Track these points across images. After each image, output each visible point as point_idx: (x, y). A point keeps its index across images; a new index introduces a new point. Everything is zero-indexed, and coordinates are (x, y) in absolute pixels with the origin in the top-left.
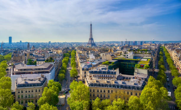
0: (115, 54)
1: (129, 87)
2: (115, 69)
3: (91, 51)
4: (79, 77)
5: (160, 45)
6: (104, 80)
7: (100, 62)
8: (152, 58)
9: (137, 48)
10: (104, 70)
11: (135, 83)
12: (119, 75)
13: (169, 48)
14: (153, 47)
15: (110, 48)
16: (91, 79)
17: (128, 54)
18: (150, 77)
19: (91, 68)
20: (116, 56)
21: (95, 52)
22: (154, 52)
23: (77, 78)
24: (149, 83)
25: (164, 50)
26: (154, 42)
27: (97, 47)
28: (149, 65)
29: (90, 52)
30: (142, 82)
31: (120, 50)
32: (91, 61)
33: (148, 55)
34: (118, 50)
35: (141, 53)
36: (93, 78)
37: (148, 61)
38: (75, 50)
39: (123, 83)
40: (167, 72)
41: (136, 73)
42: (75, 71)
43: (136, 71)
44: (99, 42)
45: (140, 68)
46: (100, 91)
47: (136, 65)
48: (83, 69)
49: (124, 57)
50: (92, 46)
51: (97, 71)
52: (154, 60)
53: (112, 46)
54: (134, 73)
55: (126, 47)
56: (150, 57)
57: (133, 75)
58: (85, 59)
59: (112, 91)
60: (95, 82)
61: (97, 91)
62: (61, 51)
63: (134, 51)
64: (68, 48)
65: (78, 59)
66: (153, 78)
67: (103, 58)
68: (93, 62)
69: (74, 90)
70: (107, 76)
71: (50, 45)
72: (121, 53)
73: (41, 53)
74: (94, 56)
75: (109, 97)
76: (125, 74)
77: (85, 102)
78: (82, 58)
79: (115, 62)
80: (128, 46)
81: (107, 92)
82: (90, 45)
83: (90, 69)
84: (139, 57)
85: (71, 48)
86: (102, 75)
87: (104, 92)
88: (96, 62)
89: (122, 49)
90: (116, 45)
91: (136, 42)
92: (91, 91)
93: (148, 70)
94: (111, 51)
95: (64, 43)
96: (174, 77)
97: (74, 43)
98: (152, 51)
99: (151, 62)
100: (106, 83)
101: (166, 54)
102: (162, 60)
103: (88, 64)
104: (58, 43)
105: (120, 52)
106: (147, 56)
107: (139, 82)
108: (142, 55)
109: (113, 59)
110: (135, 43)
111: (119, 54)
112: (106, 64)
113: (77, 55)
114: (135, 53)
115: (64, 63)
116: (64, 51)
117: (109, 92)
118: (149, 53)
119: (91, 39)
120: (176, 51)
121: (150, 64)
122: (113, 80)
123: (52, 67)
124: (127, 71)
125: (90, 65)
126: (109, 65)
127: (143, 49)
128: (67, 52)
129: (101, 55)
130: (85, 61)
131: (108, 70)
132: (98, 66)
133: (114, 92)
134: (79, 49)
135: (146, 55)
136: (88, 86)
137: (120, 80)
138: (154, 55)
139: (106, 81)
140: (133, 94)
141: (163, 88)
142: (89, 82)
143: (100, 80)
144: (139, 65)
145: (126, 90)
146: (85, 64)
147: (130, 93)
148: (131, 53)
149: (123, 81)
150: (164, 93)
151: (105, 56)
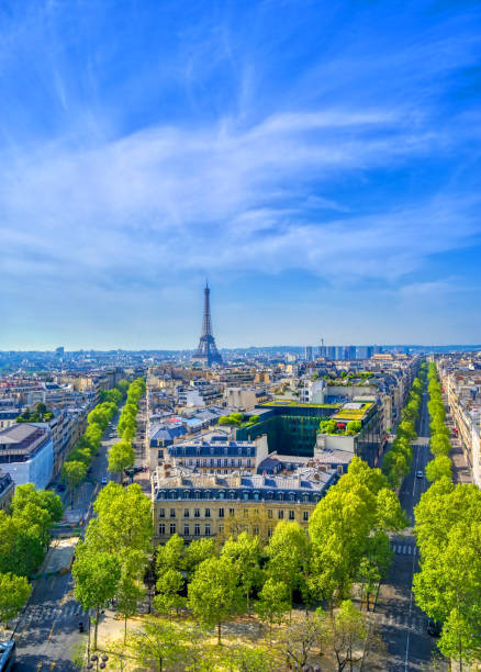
1: (286, 495)
2: (253, 439)
3: (198, 381)
5: (422, 359)
6: (209, 475)
7: (214, 416)
8: (379, 402)
10: (218, 444)
11: (304, 479)
12: (268, 459)
15: (259, 369)
17: (309, 389)
19: (181, 436)
20: (273, 394)
21: (208, 383)
22: (390, 381)
23: (131, 476)
28: (363, 423)
29: (192, 383)
30: (325, 478)
32: (185, 416)
33: (367, 390)
35: (349, 385)
36: (175, 471)
37: (364, 410)
39: (267, 482)
40: (422, 441)
41: (320, 451)
42: (125, 448)
43: (320, 442)
45: (333, 432)
46: (192, 514)
47: (322, 424)
48: (153, 444)
49: (294, 398)
50: (210, 364)
51: (194, 448)
53: (274, 363)
54: (315, 449)
56: (373, 398)
57: (311, 455)
58: (168, 408)
59: (232, 512)
60: (179, 485)
61: (183, 512)
62: (90, 380)
63: (331, 377)
64: (119, 371)
67: (230, 404)
68: (193, 417)
70: (226, 462)
71: (61, 360)
72: (288, 384)
73: (12, 389)
74: (202, 398)
75: (222, 531)
78: (159, 406)
79: (261, 416)
81: (214, 514)
82: (203, 360)
84: (343, 397)
85: (130, 371)
86: (212, 462)
87: (208, 515)
88: (201, 419)
89: (302, 371)
90: (291, 358)
92: (162, 516)
93: (356, 439)
94: (262, 379)
95: (115, 352)
96: (432, 457)
98: (383, 379)
100: (215, 486)
103: (172, 426)
104: (93, 353)
105: (286, 380)
106: (364, 395)
107: (317, 478)
108: (349, 391)
109: (257, 407)
110: (350, 353)
111: (282, 390)
112: (230, 423)
113: (148, 394)
114: (329, 385)
115: (95, 424)
116: (101, 381)
117: (221, 513)
118: (372, 385)
119: (208, 339)
121: (368, 419)
122: (237, 476)
123: (43, 438)
125: (179, 428)
126: (242, 425)
128: (115, 386)
130: (166, 413)
131: (231, 444)
132: (203, 431)
133: (238, 515)
134: (156, 375)
135: (362, 390)
136: (153, 497)
138: (387, 390)
139: (213, 479)
140: (297, 515)
141: (385, 490)
142: (158, 487)
143: (197, 475)
144: (331, 423)
145: (275, 506)
146: (162, 426)
147: (286, 513)
148: (319, 384)
149: (268, 477)
150: (387, 508)
151: (236, 394)
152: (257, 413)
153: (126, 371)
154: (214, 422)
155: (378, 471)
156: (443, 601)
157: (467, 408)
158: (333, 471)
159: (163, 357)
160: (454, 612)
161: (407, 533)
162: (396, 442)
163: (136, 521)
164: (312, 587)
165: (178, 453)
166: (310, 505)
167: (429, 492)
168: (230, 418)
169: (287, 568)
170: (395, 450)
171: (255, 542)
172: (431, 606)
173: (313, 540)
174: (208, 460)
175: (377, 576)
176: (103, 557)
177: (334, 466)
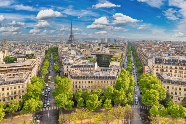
1: (106, 78)
9: (112, 44)
10: (84, 64)
12: (98, 68)
16: (74, 73)
20: (94, 51)
28: (121, 58)
29: (71, 48)
32: (72, 57)
37: (120, 55)
41: (111, 66)
43: (111, 64)
46: (81, 82)
48: (65, 64)
49: (101, 52)
51: (78, 66)
54: (110, 66)
55: (103, 44)
56: (122, 52)
57: (109, 67)
59: (92, 82)
61: (79, 82)
63: (109, 47)
67: (83, 53)
70: (87, 69)
72: (99, 49)
73: (21, 50)
74: (75, 52)
75: (89, 87)
81: (87, 83)
83: (72, 63)
84: (114, 52)
87: (85, 83)
88: (77, 57)
89: (100, 45)
92: (73, 83)
93: (120, 63)
105: (98, 47)
106: (119, 51)
107: (114, 73)
108: (115, 50)
109: (91, 55)
112: (86, 59)
114: (110, 49)
116: (45, 47)
117: (89, 82)
118: (121, 49)
119: (72, 36)
126: (89, 59)
129: (82, 50)
133: (94, 82)
140: (109, 82)
142: (72, 76)
145: (103, 80)
147: (106, 82)
165: (74, 67)
174: (82, 69)
177: (116, 70)
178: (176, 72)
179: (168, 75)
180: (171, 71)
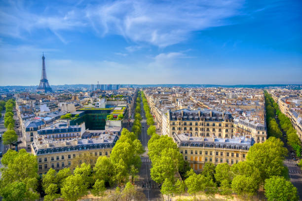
0: (81, 103)
1: (98, 146)
2: (79, 124)
3: (44, 100)
4: (21, 142)
5: (138, 90)
6: (62, 141)
7: (56, 116)
8: (128, 107)
9: (112, 93)
10: (62, 128)
11: (105, 139)
12: (85, 132)
13: (147, 92)
14: (131, 92)
15: (73, 94)
16: (41, 143)
17: (99, 102)
18: (124, 129)
19: (42, 125)
20: (82, 105)
21: (49, 101)
22: (130, 98)
23: (16, 145)
24: (122, 137)
25: (142, 96)
26: (131, 86)
27: (54, 94)
28: (124, 115)
29: (41, 101)
30: (113, 138)
31: (89, 97)
32: (42, 116)
33: (123, 102)
34: (87, 97)
35: (115, 100)
36: (44, 141)
37: (123, 110)
38: (14, 100)
39: (89, 142)
40: (143, 121)
42: (12, 133)
43: (107, 124)
44: (58, 86)
45: (112, 119)
46: (55, 159)
47: (107, 116)
48: (28, 130)
49: (93, 106)
50: (46, 92)
51: (51, 130)
52: (130, 108)
53: (78, 91)
54: (106, 127)
55: (98, 93)
56: (125, 105)
57: (104, 129)
58: (31, 113)
59: (74, 155)
60: (48, 147)
61: (51, 159)
63: (107, 97)
65: (19, 113)
66: (126, 130)
67: (62, 110)
68: (46, 116)
69: (9, 164)
70: (67, 135)
72: (90, 101)
74: (48, 108)
75: (69, 164)
76: (94, 129)
77: (30, 180)
78: (26, 112)
79: (80, 114)
80: (100, 91)
81: (66, 158)
82: (42, 91)
83: (40, 127)
84: (113, 105)
85: (4, 96)
86: (60, 135)
87: (63, 158)
88: (50, 117)
89: (92, 95)
90: (84, 90)
91: (111, 85)
92: (40, 161)
93: (122, 122)
94: (75, 99)
96: (148, 126)
97: (12, 87)
98: (128, 98)
99: (126, 111)
100: (65, 145)
101: (144, 100)
102: (138, 107)
103: (37, 121)
105: (88, 99)
106: (122, 104)
107: (110, 138)
109: (77, 111)
110: (110, 87)
111: (87, 103)
112: (66, 118)
113: (17, 107)
114: (107, 100)
117: (69, 157)
118: (125, 100)
119: (45, 80)
120: (153, 96)
121: (125, 113)
122: (76, 140)
124: (97, 124)
125: (40, 122)
126: (72, 118)
127: (118, 95)
129: (60, 105)
130: (31, 115)
131: (69, 127)
132: (54, 123)
133: (77, 156)
134: (21, 98)
135: (121, 102)
136: (35, 154)
137: (86, 138)
138: (130, 102)
139: (65, 143)
140: (103, 153)
141: (136, 140)
142: (37, 149)
143: (56, 142)
144: (111, 116)
145: (93, 151)
146: (32, 121)
147: (98, 153)
148: (103, 100)
149: (89, 140)
150: (137, 147)
151: (65, 106)
152: (78, 113)
153: (2, 96)
154: (57, 118)
155: (133, 133)
156: (161, 176)
157: (159, 108)
158: (115, 135)
159: (20, 89)
160: (166, 179)
161: (145, 155)
162: (135, 122)
163: (30, 165)
164: (114, 180)
165: (43, 133)
166: (109, 149)
167: (151, 139)
168: (66, 116)
169: (103, 175)
170: (136, 125)
171: (89, 166)
172: (157, 178)
173: (112, 162)
174: (58, 135)
175: (137, 172)
176: (16, 183)
177: (115, 133)
178: (196, 129)
179: (186, 134)
180: (191, 129)
